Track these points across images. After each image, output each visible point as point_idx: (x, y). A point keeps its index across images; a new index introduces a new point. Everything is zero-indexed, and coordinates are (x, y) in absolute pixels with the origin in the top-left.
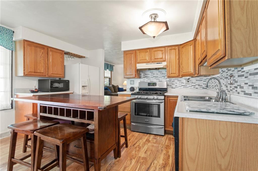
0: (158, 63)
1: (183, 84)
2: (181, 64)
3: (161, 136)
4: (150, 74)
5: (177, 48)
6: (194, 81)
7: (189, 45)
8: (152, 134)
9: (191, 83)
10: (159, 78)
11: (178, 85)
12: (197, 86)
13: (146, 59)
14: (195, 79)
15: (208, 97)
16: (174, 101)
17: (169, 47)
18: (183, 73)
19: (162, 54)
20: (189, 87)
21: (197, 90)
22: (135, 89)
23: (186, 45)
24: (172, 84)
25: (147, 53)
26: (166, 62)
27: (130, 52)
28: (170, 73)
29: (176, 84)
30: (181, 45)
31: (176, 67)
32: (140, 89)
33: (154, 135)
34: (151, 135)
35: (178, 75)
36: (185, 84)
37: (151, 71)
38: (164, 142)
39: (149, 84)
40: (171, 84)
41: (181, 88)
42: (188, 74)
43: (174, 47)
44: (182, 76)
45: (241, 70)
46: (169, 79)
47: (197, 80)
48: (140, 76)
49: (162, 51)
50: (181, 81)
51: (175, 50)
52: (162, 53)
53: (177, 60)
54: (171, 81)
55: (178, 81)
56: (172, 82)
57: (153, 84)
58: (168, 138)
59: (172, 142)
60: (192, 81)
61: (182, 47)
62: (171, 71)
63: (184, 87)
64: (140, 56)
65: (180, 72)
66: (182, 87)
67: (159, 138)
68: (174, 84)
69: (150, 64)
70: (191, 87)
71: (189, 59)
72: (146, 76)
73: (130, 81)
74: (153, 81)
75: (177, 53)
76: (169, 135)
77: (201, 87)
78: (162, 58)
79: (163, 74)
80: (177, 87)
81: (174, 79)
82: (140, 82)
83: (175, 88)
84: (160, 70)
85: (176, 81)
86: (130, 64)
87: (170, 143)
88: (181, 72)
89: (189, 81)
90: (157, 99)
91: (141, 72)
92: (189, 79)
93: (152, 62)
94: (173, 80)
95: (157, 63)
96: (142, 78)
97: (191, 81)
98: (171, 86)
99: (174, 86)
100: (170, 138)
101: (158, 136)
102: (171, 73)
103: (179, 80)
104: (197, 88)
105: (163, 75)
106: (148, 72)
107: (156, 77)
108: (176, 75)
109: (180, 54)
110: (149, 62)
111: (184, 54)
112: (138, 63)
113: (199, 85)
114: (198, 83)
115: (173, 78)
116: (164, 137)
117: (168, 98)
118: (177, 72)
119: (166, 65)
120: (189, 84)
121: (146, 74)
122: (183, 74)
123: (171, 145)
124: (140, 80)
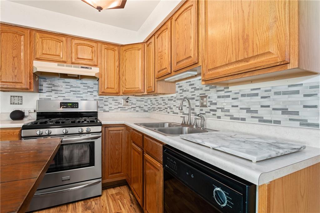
0: (84, 68)
1: (120, 106)
2: (123, 75)
3: (96, 198)
4: (64, 85)
5: (116, 48)
6: (135, 102)
7: (136, 49)
8: (78, 201)
9: (130, 104)
10: (81, 94)
11: (114, 107)
12: (137, 109)
13: (58, 54)
14: (135, 99)
15: (167, 124)
16: (116, 133)
17: (104, 44)
18: (125, 89)
19: (93, 53)
20: (128, 110)
21: (138, 113)
22: (26, 115)
23: (131, 48)
24: (105, 105)
25: (62, 43)
26: (98, 69)
27: (15, 30)
28: (106, 87)
29: (110, 106)
30: (122, 46)
31: (114, 78)
32: (40, 115)
33: (82, 202)
34: (76, 203)
35: (117, 91)
36: (123, 105)
37: (66, 81)
38: (108, 208)
39: (63, 105)
40: (103, 106)
41: (117, 112)
42: (134, 90)
43: (112, 47)
44: (123, 93)
45: (224, 90)
46: (100, 97)
47: (137, 101)
48: (40, 87)
49: (92, 47)
50: (117, 100)
51: (114, 51)
52: (92, 50)
53: (116, 67)
54: (102, 100)
55: (113, 100)
56: (105, 101)
57: (71, 104)
58: (110, 196)
59: (119, 201)
60: (132, 102)
61: (124, 49)
62: (108, 84)
63: (122, 110)
64: (44, 46)
65: (121, 87)
66: (120, 109)
67: (93, 203)
68: (108, 105)
69: (66, 66)
70: (131, 110)
71: (135, 69)
72: (53, 88)
73: (11, 96)
74: (69, 100)
75: (117, 58)
76: (108, 190)
77: (142, 109)
78: (92, 60)
79: (89, 87)
80: (112, 110)
81: (107, 97)
82: (39, 99)
83: (108, 111)
84: (84, 81)
85: (110, 100)
86: (14, 57)
87: (118, 205)
88: (123, 86)
89: (129, 101)
90: (88, 133)
91: (42, 80)
92: (128, 98)
93: (72, 63)
94: (106, 99)
95: (82, 67)
96: (43, 91)
97: (130, 101)
98: (102, 107)
99: (106, 108)
100: (112, 195)
101: (92, 200)
102: (108, 88)
103: (115, 99)
104: (137, 111)
105: (89, 90)
106: (60, 82)
107: (76, 91)
108: (115, 92)
109: (121, 60)
110: (65, 62)
111: (127, 60)
112: (38, 59)
113: (140, 107)
114: (139, 104)
115: (106, 95)
116: (102, 197)
117: (106, 128)
118: (116, 86)
119: (99, 73)
120: (128, 105)
121: (54, 86)
122: (125, 91)
123: (121, 209)
124: (40, 95)
